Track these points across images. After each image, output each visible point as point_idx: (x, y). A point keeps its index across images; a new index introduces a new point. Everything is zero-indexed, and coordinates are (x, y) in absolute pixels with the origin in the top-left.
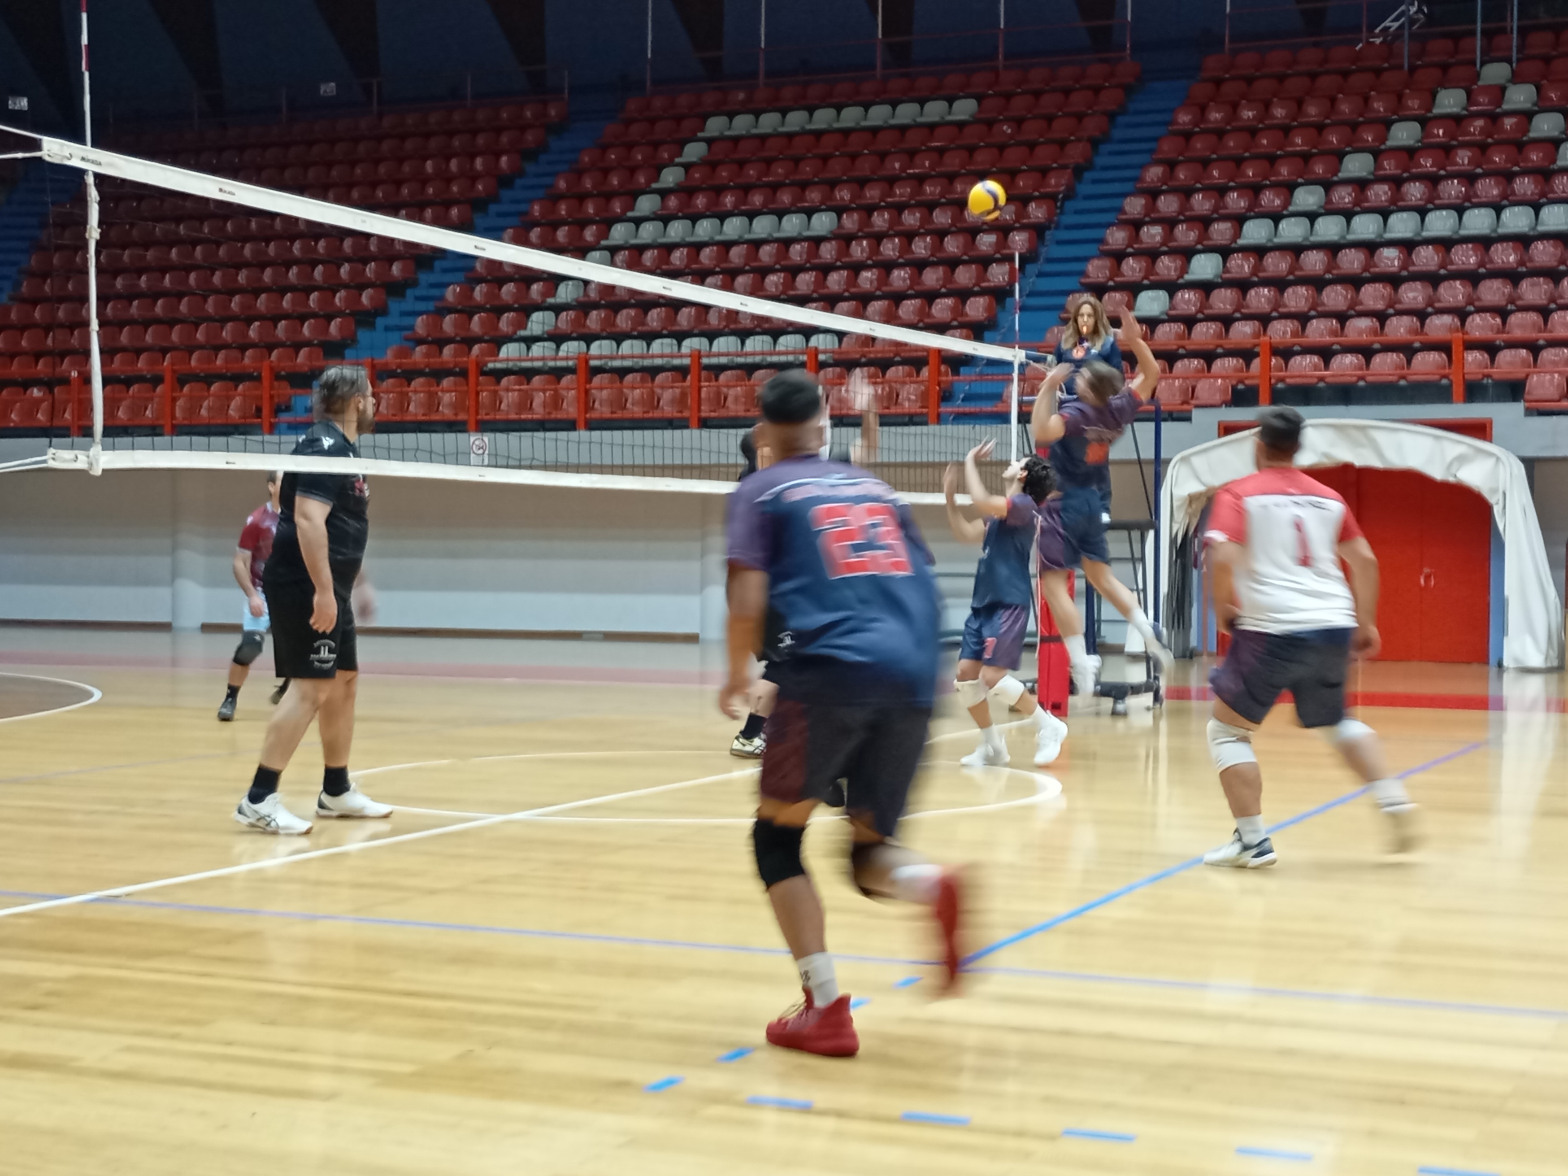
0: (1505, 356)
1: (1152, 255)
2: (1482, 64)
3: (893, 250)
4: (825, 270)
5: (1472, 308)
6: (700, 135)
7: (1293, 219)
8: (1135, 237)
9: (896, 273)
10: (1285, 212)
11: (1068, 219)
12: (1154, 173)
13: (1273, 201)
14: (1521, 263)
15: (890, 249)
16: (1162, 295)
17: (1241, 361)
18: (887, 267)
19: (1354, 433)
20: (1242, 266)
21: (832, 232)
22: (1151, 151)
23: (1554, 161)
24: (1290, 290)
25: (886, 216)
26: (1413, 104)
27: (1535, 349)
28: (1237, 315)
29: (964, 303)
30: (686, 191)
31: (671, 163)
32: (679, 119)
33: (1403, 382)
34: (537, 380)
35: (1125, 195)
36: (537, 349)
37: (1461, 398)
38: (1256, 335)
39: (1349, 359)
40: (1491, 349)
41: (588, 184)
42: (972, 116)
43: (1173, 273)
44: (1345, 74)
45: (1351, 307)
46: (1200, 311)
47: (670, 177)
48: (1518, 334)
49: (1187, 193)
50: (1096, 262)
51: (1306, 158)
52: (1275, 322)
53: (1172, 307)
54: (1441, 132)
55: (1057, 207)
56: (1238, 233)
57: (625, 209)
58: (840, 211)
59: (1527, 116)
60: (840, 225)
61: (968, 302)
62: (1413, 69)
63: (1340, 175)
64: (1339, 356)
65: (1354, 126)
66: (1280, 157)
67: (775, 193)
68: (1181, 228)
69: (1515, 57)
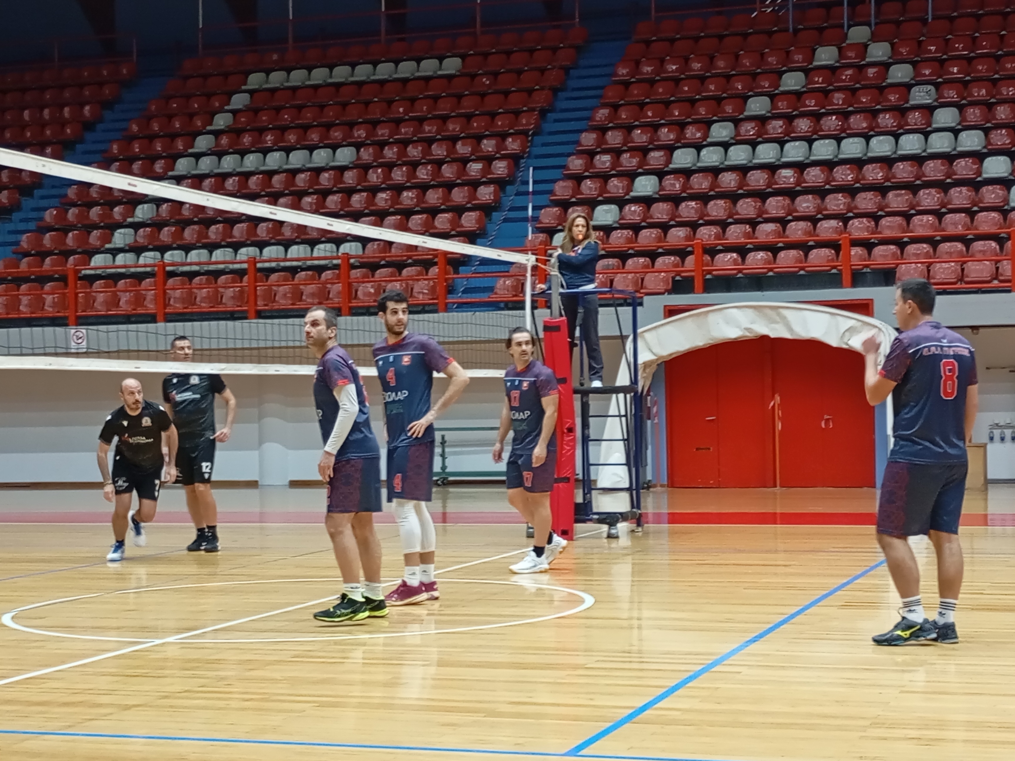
0: (879, 250)
1: (604, 177)
2: (849, 27)
3: (402, 176)
4: (349, 192)
5: (851, 214)
6: (243, 87)
7: (711, 148)
8: (590, 164)
9: (405, 194)
10: (705, 143)
11: (537, 151)
12: (602, 113)
13: (695, 135)
14: (887, 179)
15: (398, 175)
16: (614, 208)
17: (678, 258)
18: (398, 189)
19: (769, 312)
20: (674, 184)
21: (352, 163)
22: (600, 97)
23: (907, 102)
24: (712, 203)
25: (395, 149)
26: (798, 57)
27: (901, 245)
28: (672, 223)
29: (460, 217)
30: (235, 132)
31: (221, 110)
32: (226, 75)
33: (802, 272)
34: (121, 283)
35: (581, 131)
36: (121, 259)
37: (850, 284)
38: (688, 238)
39: (761, 255)
40: (868, 245)
41: (156, 127)
42: (458, 71)
43: (621, 191)
44: (745, 36)
45: (759, 216)
46: (643, 220)
47: (222, 121)
48: (888, 233)
49: (629, 129)
50: (561, 183)
51: (719, 100)
52: (702, 228)
53: (622, 218)
54: (821, 79)
55: (529, 142)
56: (669, 160)
57: (187, 147)
58: (358, 146)
59: (885, 66)
60: (359, 158)
61: (464, 216)
62: (796, 31)
63: (746, 113)
64: (753, 253)
65: (754, 76)
66: (698, 100)
67: (305, 133)
68: (626, 156)
69: (873, 21)
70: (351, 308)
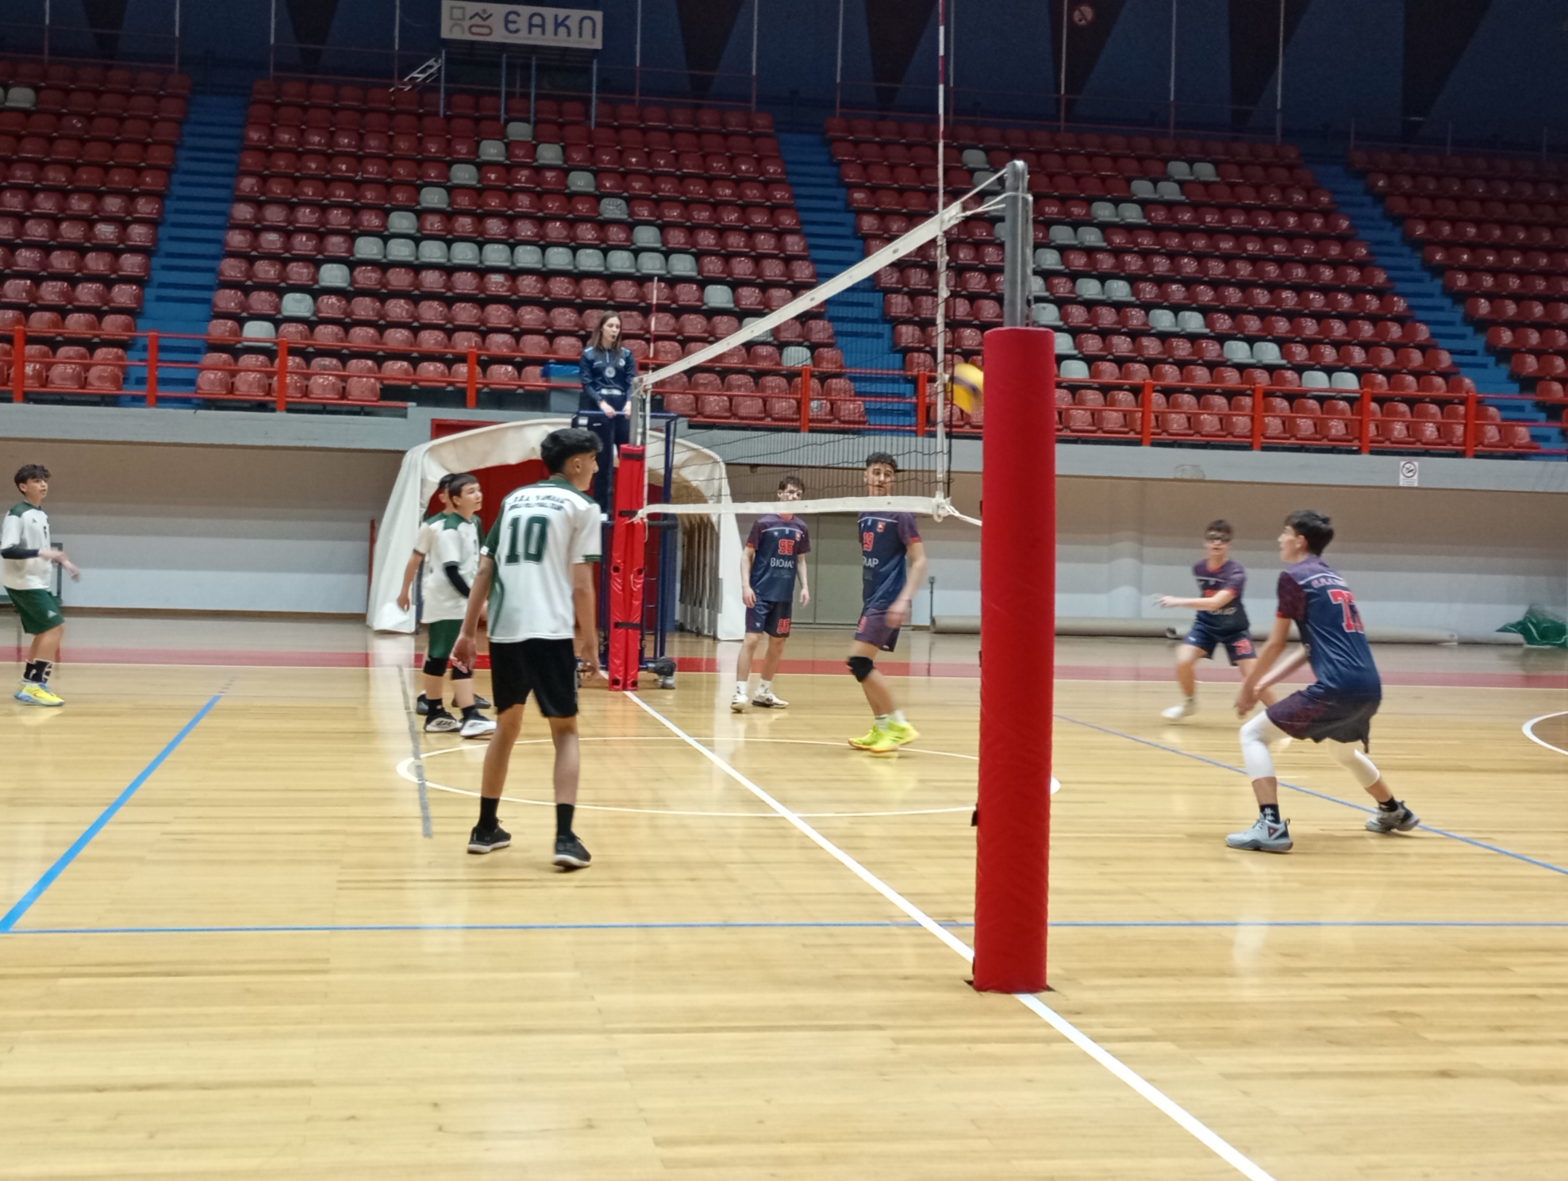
1: (280, 260)
2: (508, 121)
7: (403, 240)
8: (255, 242)
9: (21, 253)
10: (388, 233)
12: (248, 183)
13: (373, 222)
14: (611, 297)
16: (308, 298)
18: (9, 246)
20: (370, 277)
22: (236, 163)
23: (601, 214)
24: (423, 304)
26: (462, 149)
28: (384, 322)
29: (108, 289)
35: (226, 201)
38: (411, 342)
42: (35, 105)
43: (307, 279)
44: (389, 114)
45: (484, 323)
46: (348, 315)
49: (287, 206)
50: (227, 261)
51: (385, 185)
53: (320, 310)
54: (495, 176)
55: (163, 205)
56: (352, 247)
59: (563, 171)
63: (424, 205)
65: (417, 162)
66: (361, 182)
68: (297, 237)
69: (532, 119)
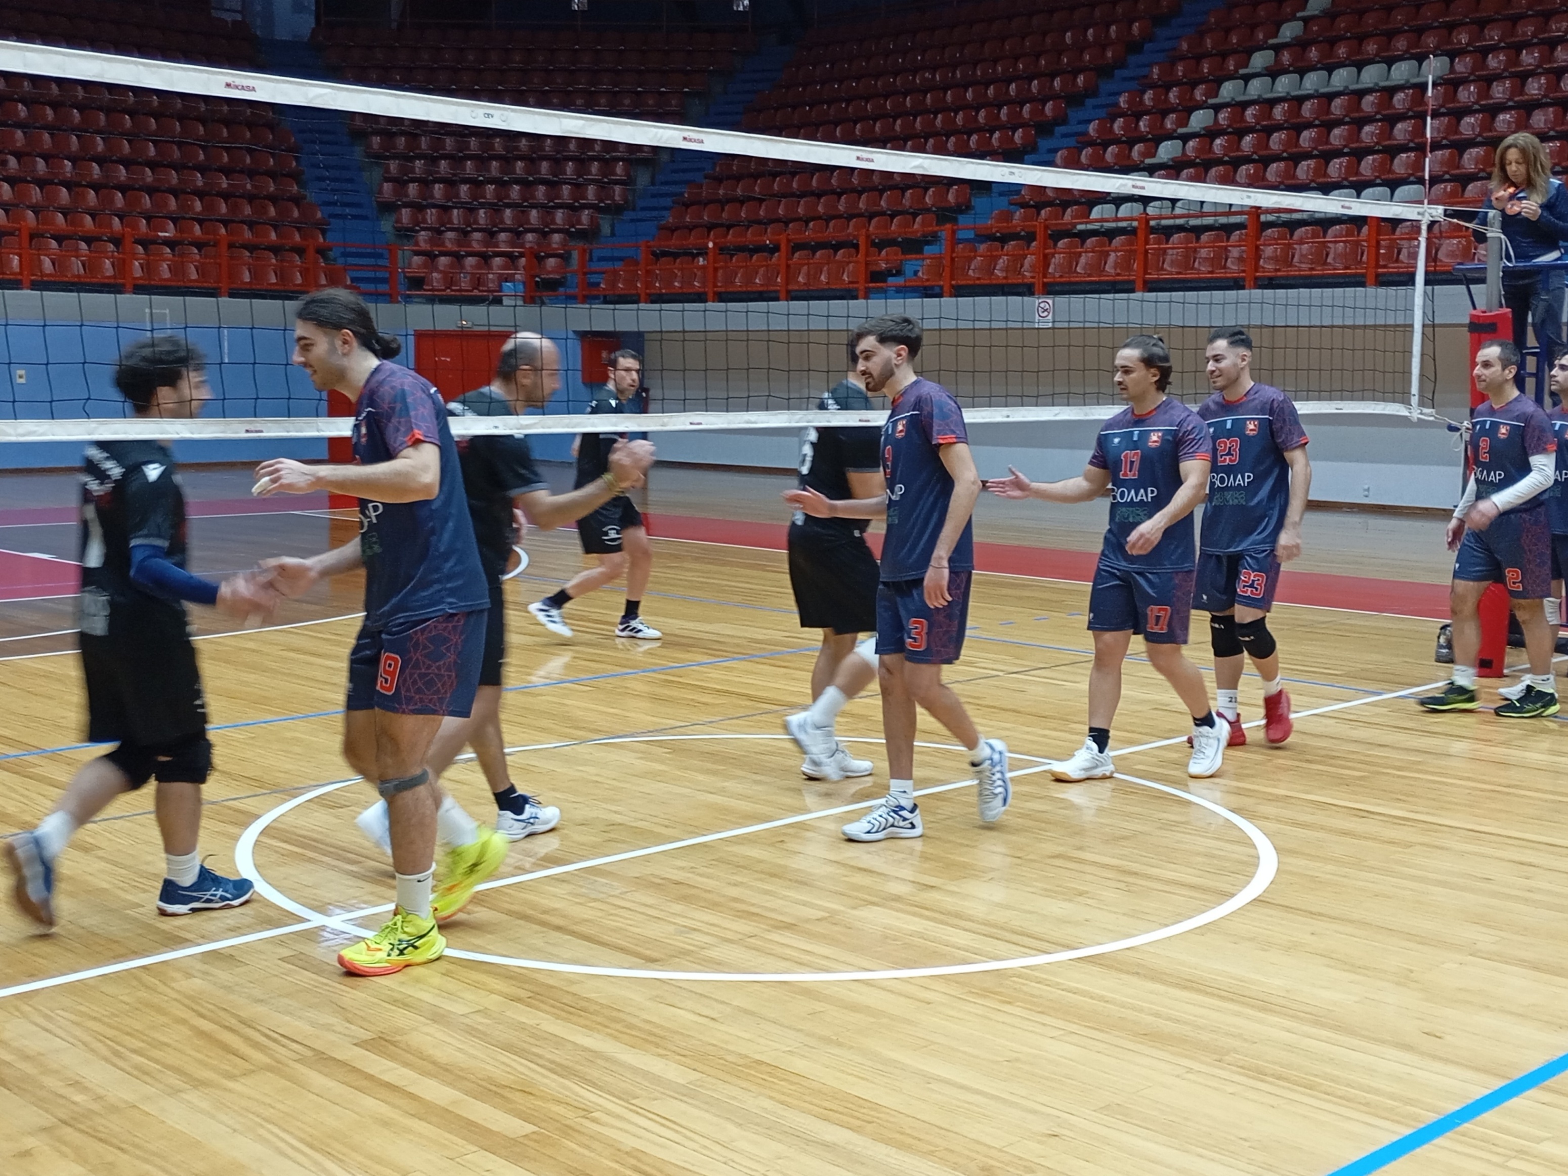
3: (1504, 92)
9: (1501, 117)
15: (1499, 92)
18: (1493, 111)
21: (1440, 77)
25: (1502, 57)
30: (1300, 45)
31: (1294, 18)
34: (1117, 241)
41: (1209, 43)
47: (1289, 31)
57: (1238, 67)
58: (1452, 55)
60: (1452, 70)
67: (1390, 41)
70: (1378, 275)
